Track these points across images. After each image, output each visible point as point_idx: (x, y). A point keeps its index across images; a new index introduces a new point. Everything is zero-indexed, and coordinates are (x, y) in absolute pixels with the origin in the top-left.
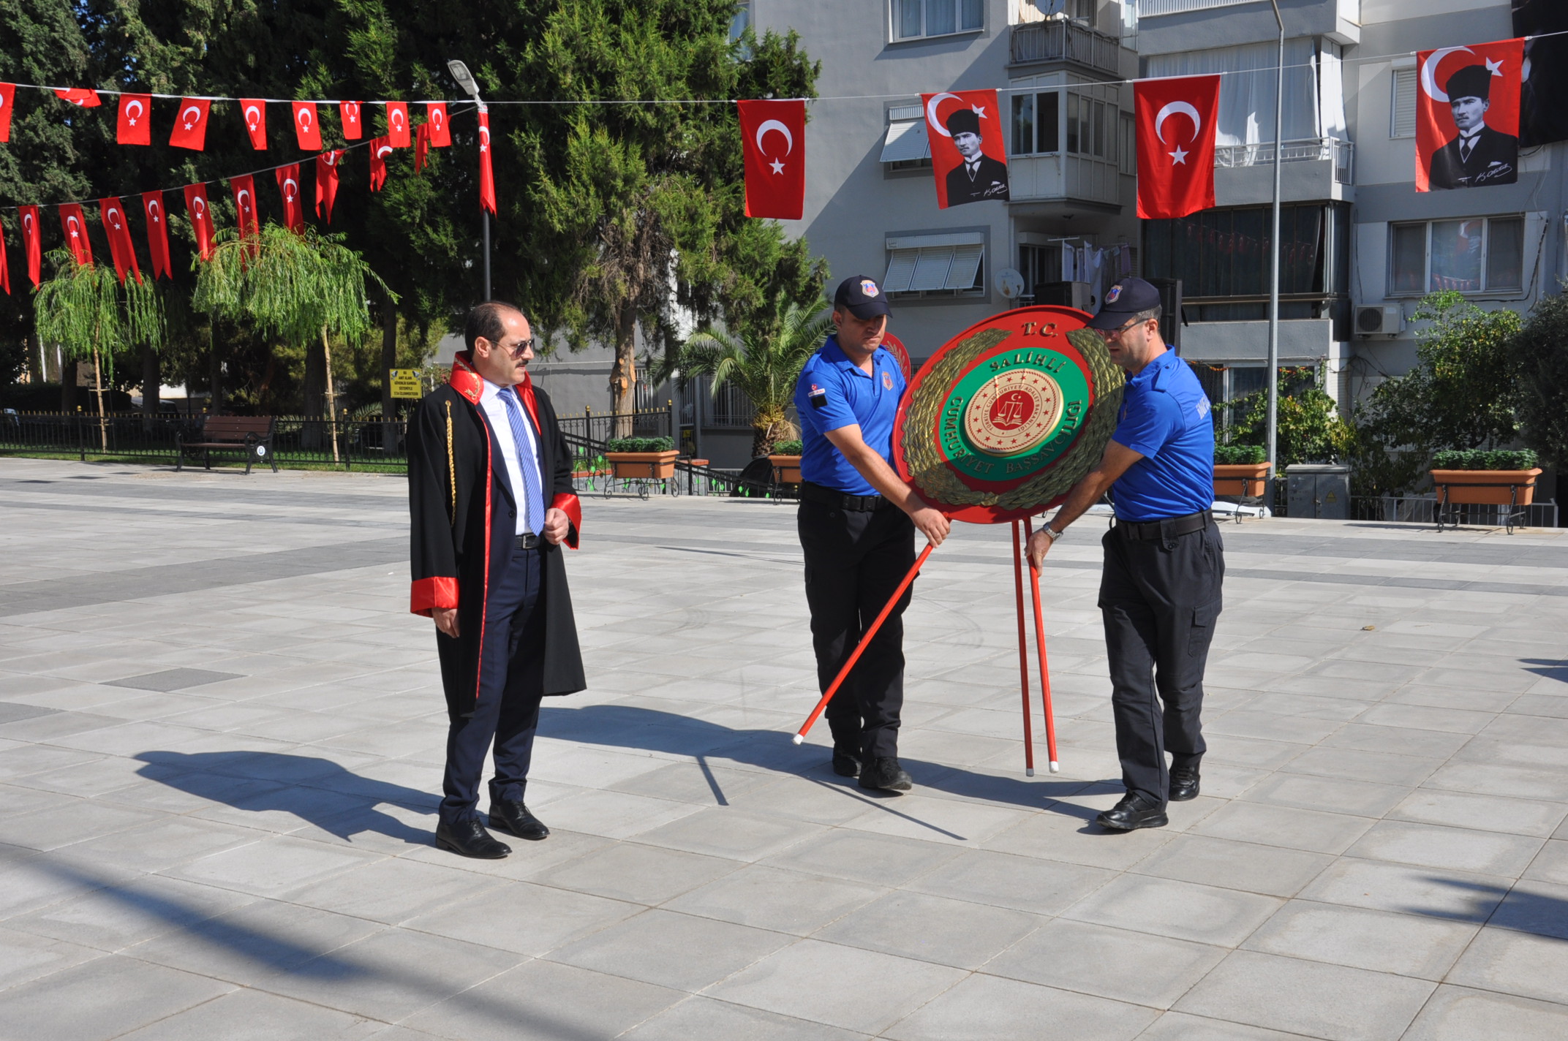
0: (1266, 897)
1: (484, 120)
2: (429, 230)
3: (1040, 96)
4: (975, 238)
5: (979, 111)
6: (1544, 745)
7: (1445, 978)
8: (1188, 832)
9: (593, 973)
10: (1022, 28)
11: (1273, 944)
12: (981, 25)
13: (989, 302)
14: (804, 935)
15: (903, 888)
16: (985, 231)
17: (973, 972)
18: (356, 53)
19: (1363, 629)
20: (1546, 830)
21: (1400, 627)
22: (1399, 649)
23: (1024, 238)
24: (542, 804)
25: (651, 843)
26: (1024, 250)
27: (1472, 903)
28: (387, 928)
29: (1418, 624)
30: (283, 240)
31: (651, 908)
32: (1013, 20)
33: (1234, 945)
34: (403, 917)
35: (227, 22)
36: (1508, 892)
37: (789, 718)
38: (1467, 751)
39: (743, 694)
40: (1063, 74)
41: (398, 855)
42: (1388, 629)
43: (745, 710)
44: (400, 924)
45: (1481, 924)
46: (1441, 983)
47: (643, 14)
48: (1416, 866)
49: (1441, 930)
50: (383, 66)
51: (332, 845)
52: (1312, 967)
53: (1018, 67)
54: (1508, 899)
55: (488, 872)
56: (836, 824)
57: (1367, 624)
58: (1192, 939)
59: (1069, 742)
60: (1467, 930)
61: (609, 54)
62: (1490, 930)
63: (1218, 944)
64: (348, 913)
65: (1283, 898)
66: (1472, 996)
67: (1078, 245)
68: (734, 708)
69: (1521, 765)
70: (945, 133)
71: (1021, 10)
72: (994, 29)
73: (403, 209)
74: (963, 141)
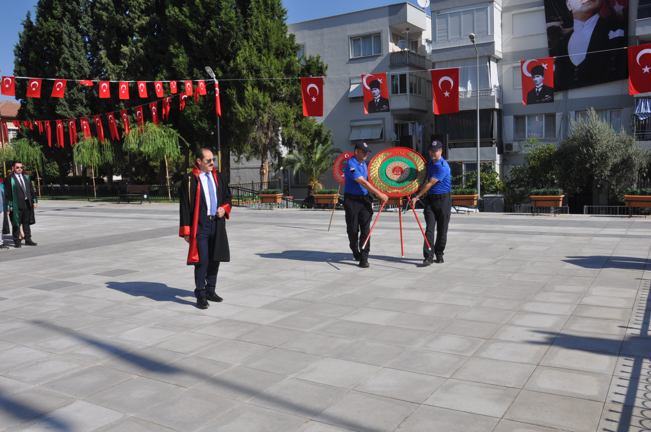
0: (481, 339)
1: (217, 86)
2: (199, 122)
3: (400, 75)
4: (380, 122)
5: (380, 81)
6: (568, 285)
7: (539, 363)
8: (456, 318)
9: (256, 370)
10: (394, 54)
11: (484, 355)
12: (380, 53)
13: (385, 143)
14: (327, 356)
15: (360, 339)
16: (383, 119)
17: (384, 367)
18: (175, 65)
19: (510, 249)
20: (569, 313)
21: (522, 248)
22: (521, 255)
23: (396, 122)
24: (238, 313)
25: (275, 326)
26: (396, 125)
27: (547, 338)
28: (186, 356)
29: (527, 246)
30: (152, 127)
31: (275, 348)
32: (391, 51)
33: (471, 356)
34: (192, 352)
35: (134, 57)
36: (558, 334)
37: (321, 282)
38: (545, 288)
39: (305, 275)
40: (407, 68)
41: (190, 331)
42: (518, 248)
43: (306, 280)
44: (191, 354)
45: (550, 345)
46: (537, 365)
47: (269, 50)
48: (529, 327)
49: (537, 347)
50: (184, 69)
51: (168, 328)
52: (496, 362)
53: (393, 66)
54: (558, 337)
55: (220, 336)
56: (337, 318)
57: (512, 247)
58: (457, 354)
59: (415, 288)
60: (546, 347)
61: (258, 63)
62: (553, 347)
63: (465, 355)
64: (173, 351)
65: (486, 339)
66: (548, 369)
67: (414, 124)
68: (303, 279)
69: (561, 292)
70: (368, 88)
71: (393, 48)
72: (385, 54)
73: (191, 116)
74: (374, 91)
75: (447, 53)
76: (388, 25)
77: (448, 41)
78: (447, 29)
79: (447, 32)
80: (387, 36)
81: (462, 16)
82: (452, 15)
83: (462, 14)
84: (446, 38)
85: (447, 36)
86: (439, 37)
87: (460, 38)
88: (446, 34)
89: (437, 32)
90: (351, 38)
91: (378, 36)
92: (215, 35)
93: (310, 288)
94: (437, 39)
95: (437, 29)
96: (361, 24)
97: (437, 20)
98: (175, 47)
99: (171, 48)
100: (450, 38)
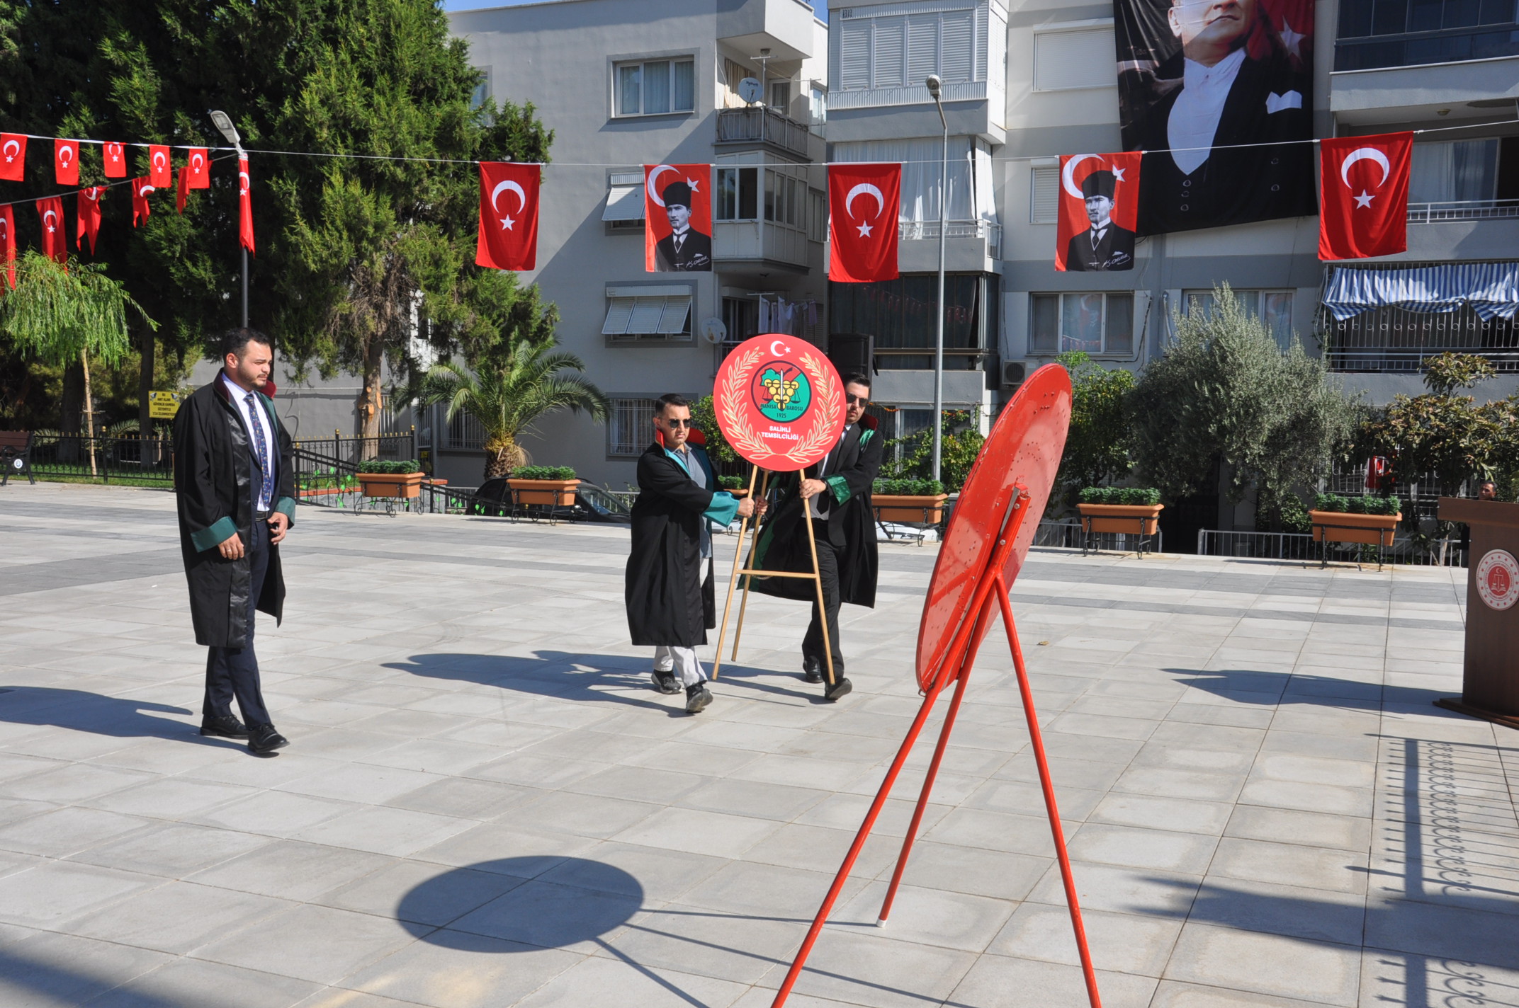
0: (1000, 901)
1: (244, 166)
2: (189, 264)
3: (742, 171)
4: (684, 290)
6: (1202, 750)
7: (1163, 974)
8: (923, 839)
9: (390, 1001)
10: (727, 112)
11: (1015, 947)
12: (691, 107)
13: (696, 346)
14: (589, 953)
15: (675, 901)
16: (694, 286)
17: (752, 986)
18: (120, 98)
19: (1039, 644)
20: (1217, 829)
21: (1069, 642)
22: (1071, 662)
23: (727, 292)
24: (323, 821)
25: (432, 860)
26: (726, 302)
27: (1172, 898)
28: (175, 958)
29: (1082, 639)
30: (45, 267)
31: (439, 928)
32: (719, 105)
33: (981, 950)
34: (191, 946)
36: (1199, 887)
37: (548, 731)
38: (1142, 756)
39: (503, 708)
40: (761, 153)
41: (182, 879)
42: (1059, 644)
43: (507, 723)
44: (189, 954)
45: (1184, 920)
46: (1161, 979)
47: (394, 80)
48: (1132, 868)
49: (1153, 927)
50: (147, 111)
51: (111, 870)
52: (1052, 969)
53: (724, 145)
54: (1202, 895)
55: (274, 895)
56: (605, 838)
57: (1043, 640)
58: (943, 945)
59: (806, 752)
60: (1174, 925)
61: (362, 114)
62: (1192, 925)
63: (966, 949)
64: (133, 943)
65: (1015, 901)
66: (1189, 990)
67: (773, 300)
68: (496, 721)
69: (1187, 768)
70: (659, 202)
71: (725, 97)
72: (703, 112)
73: (164, 244)
74: (674, 213)
75: (867, 120)
76: (714, 35)
77: (871, 91)
78: (869, 59)
79: (869, 67)
80: (710, 65)
81: (909, 28)
82: (882, 22)
83: (907, 22)
84: (865, 81)
85: (869, 78)
86: (846, 78)
87: (902, 86)
88: (864, 71)
89: (843, 64)
90: (615, 63)
91: (686, 63)
92: (241, 23)
93: (520, 747)
94: (843, 83)
95: (843, 56)
96: (643, 28)
97: (843, 33)
98: (118, 46)
99: (107, 47)
100: (875, 81)
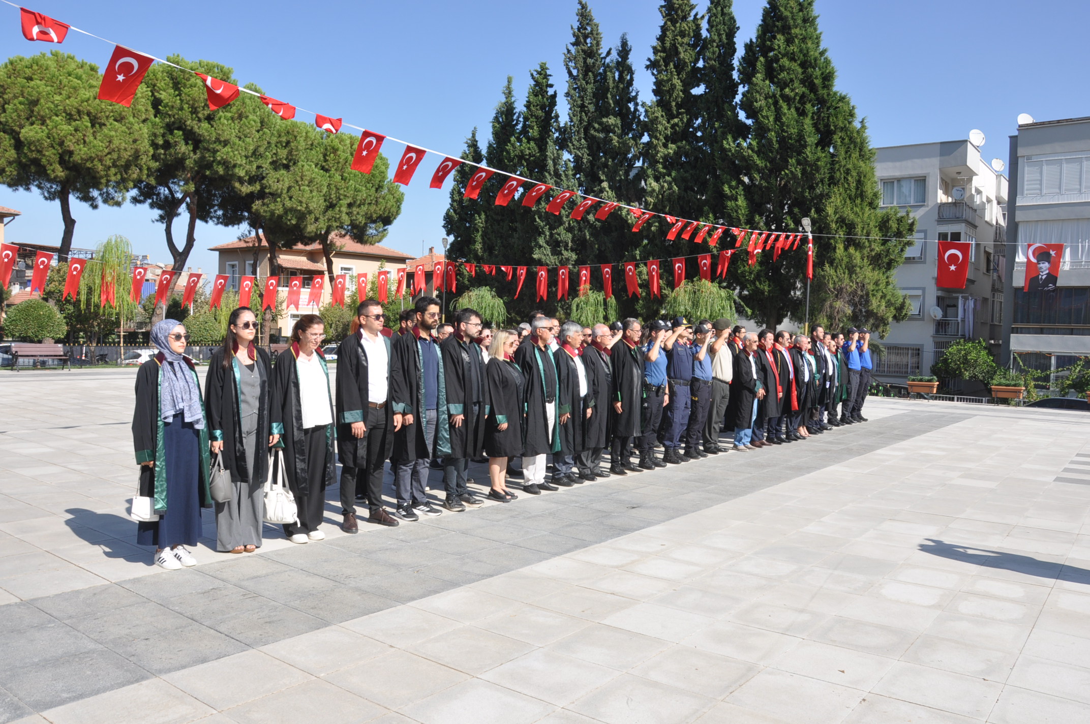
1: (811, 241)
2: (757, 283)
3: (951, 233)
4: (919, 292)
10: (942, 205)
12: (924, 202)
13: (923, 319)
16: (923, 289)
18: (731, 210)
23: (940, 293)
26: (938, 298)
32: (939, 201)
40: (963, 225)
47: (862, 201)
50: (743, 215)
53: (941, 220)
61: (852, 216)
67: (966, 299)
71: (942, 197)
72: (930, 203)
73: (747, 274)
74: (1041, 265)
75: (1039, 211)
76: (938, 166)
77: (1042, 196)
78: (1041, 180)
79: (1041, 184)
80: (934, 181)
81: (1065, 166)
82: (1049, 162)
83: (1064, 162)
84: (1038, 192)
85: (1041, 190)
86: (1027, 190)
87: (1060, 193)
88: (1038, 186)
89: (1026, 183)
90: (881, 180)
91: (921, 181)
92: (794, 176)
94: (1026, 192)
95: (1026, 179)
96: (898, 164)
97: (1026, 169)
98: (730, 187)
99: (726, 188)
100: (1044, 191)
